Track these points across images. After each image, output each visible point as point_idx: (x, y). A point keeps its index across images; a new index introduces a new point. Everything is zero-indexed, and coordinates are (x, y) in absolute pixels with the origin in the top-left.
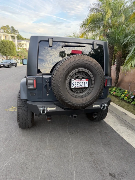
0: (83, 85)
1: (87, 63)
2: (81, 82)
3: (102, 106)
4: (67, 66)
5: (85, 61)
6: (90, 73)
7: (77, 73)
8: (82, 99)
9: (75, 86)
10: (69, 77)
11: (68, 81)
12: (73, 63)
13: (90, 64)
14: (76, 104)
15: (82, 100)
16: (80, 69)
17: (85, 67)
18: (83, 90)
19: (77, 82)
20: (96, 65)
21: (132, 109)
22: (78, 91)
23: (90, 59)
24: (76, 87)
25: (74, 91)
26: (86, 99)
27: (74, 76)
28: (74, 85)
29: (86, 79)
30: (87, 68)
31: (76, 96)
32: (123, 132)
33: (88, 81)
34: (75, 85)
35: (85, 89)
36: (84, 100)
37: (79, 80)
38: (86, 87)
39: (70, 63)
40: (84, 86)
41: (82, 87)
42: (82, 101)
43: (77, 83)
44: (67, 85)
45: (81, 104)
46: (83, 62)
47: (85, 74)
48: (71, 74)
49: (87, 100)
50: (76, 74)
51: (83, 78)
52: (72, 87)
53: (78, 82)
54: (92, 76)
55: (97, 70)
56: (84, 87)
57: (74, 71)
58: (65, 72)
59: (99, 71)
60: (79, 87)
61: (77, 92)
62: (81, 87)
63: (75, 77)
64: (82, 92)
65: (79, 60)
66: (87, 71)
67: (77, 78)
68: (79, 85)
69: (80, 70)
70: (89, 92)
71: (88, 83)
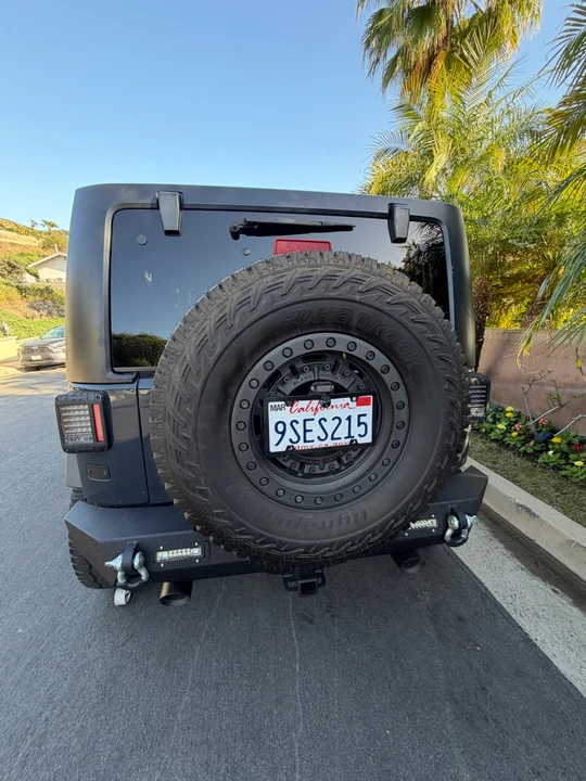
0: (342, 432)
1: (357, 297)
2: (327, 413)
3: (447, 527)
4: (221, 321)
5: (347, 287)
6: (380, 361)
7: (298, 366)
8: (334, 515)
9: (295, 439)
10: (246, 392)
11: (240, 414)
12: (264, 302)
13: (377, 304)
14: (302, 547)
15: (340, 518)
16: (320, 340)
17: (350, 327)
18: (344, 458)
19: (300, 417)
20: (416, 312)
21: (553, 490)
22: (317, 467)
23: (375, 275)
24: (301, 445)
25: (287, 464)
26: (365, 512)
27: (283, 383)
28: (283, 433)
29: (357, 395)
30: (358, 329)
31: (299, 499)
32: (541, 613)
33: (371, 406)
34: (290, 434)
35: (354, 454)
36: (348, 522)
37: (315, 403)
38: (361, 441)
39: (242, 303)
40: (349, 436)
41: (338, 442)
42: (335, 529)
43: (301, 423)
44: (241, 436)
45: (333, 543)
46: (333, 294)
47: (352, 368)
48: (259, 372)
49: (365, 517)
50: (295, 373)
51: (339, 392)
52: (273, 449)
53: (309, 415)
54: (392, 377)
55: (425, 342)
56: (349, 440)
57: (276, 356)
58: (212, 360)
59: (435, 345)
60: (317, 444)
61: (306, 470)
62: (330, 443)
63: (289, 387)
64: (338, 471)
65: (305, 279)
66: (363, 349)
67: (303, 392)
68: (316, 432)
69: (320, 346)
70: (380, 470)
71: (368, 420)
